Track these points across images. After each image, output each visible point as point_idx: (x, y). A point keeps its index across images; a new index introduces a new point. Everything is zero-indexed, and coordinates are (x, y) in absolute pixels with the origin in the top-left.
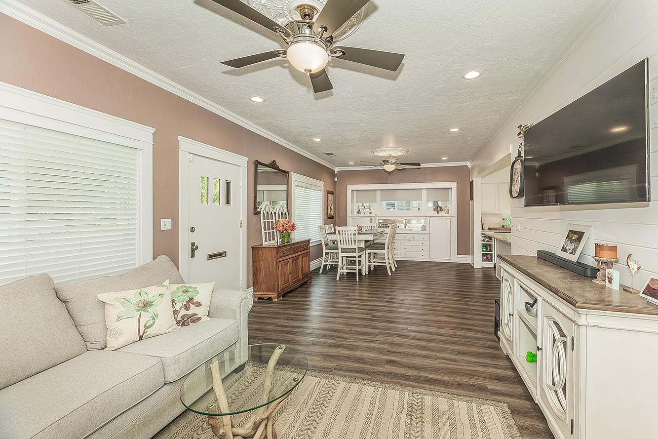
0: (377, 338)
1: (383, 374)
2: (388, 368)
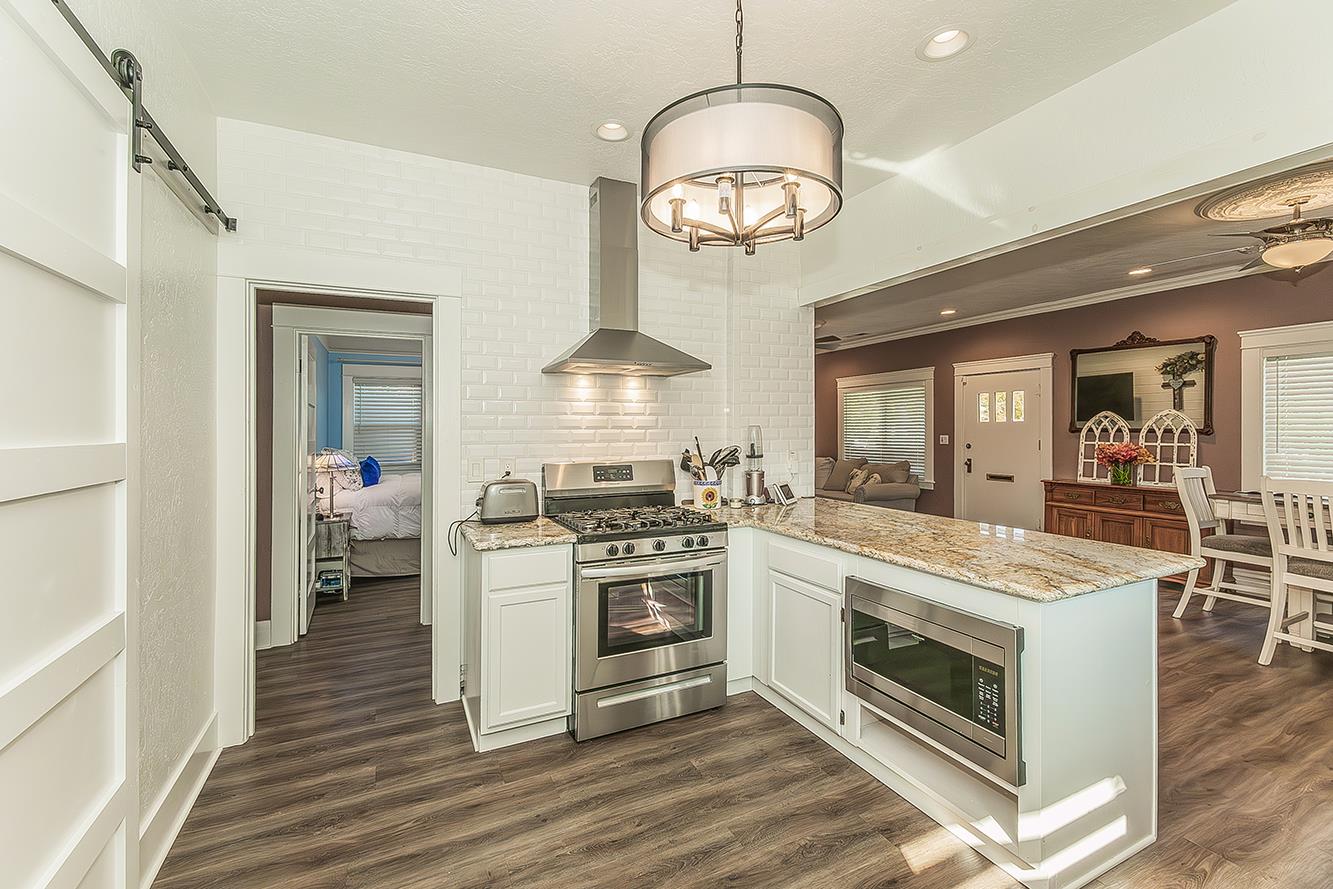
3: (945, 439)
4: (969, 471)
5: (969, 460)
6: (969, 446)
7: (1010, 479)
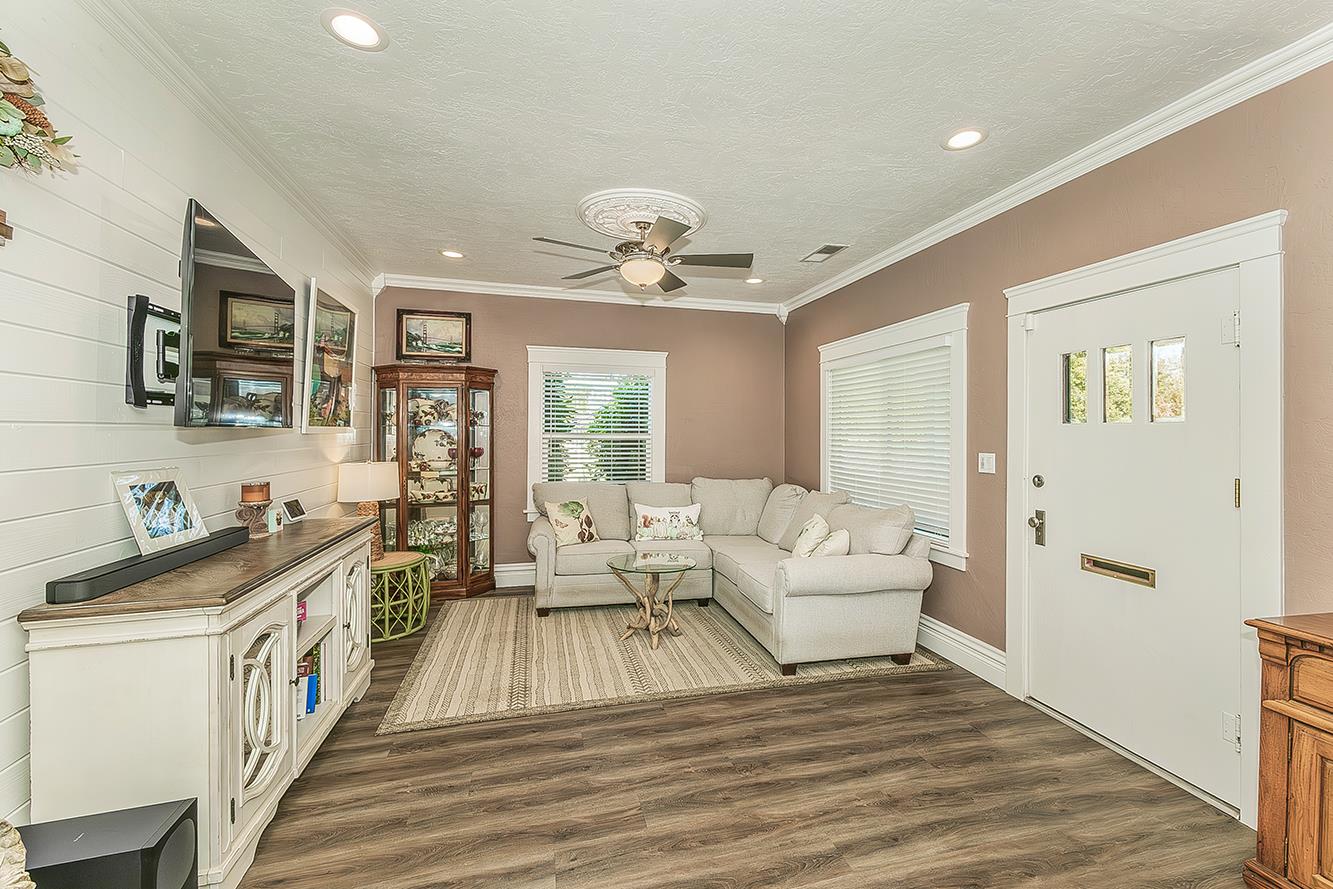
0: (635, 798)
1: (581, 723)
2: (577, 734)
3: (988, 463)
4: (1040, 541)
5: (1040, 515)
6: (1038, 482)
7: (1144, 576)
